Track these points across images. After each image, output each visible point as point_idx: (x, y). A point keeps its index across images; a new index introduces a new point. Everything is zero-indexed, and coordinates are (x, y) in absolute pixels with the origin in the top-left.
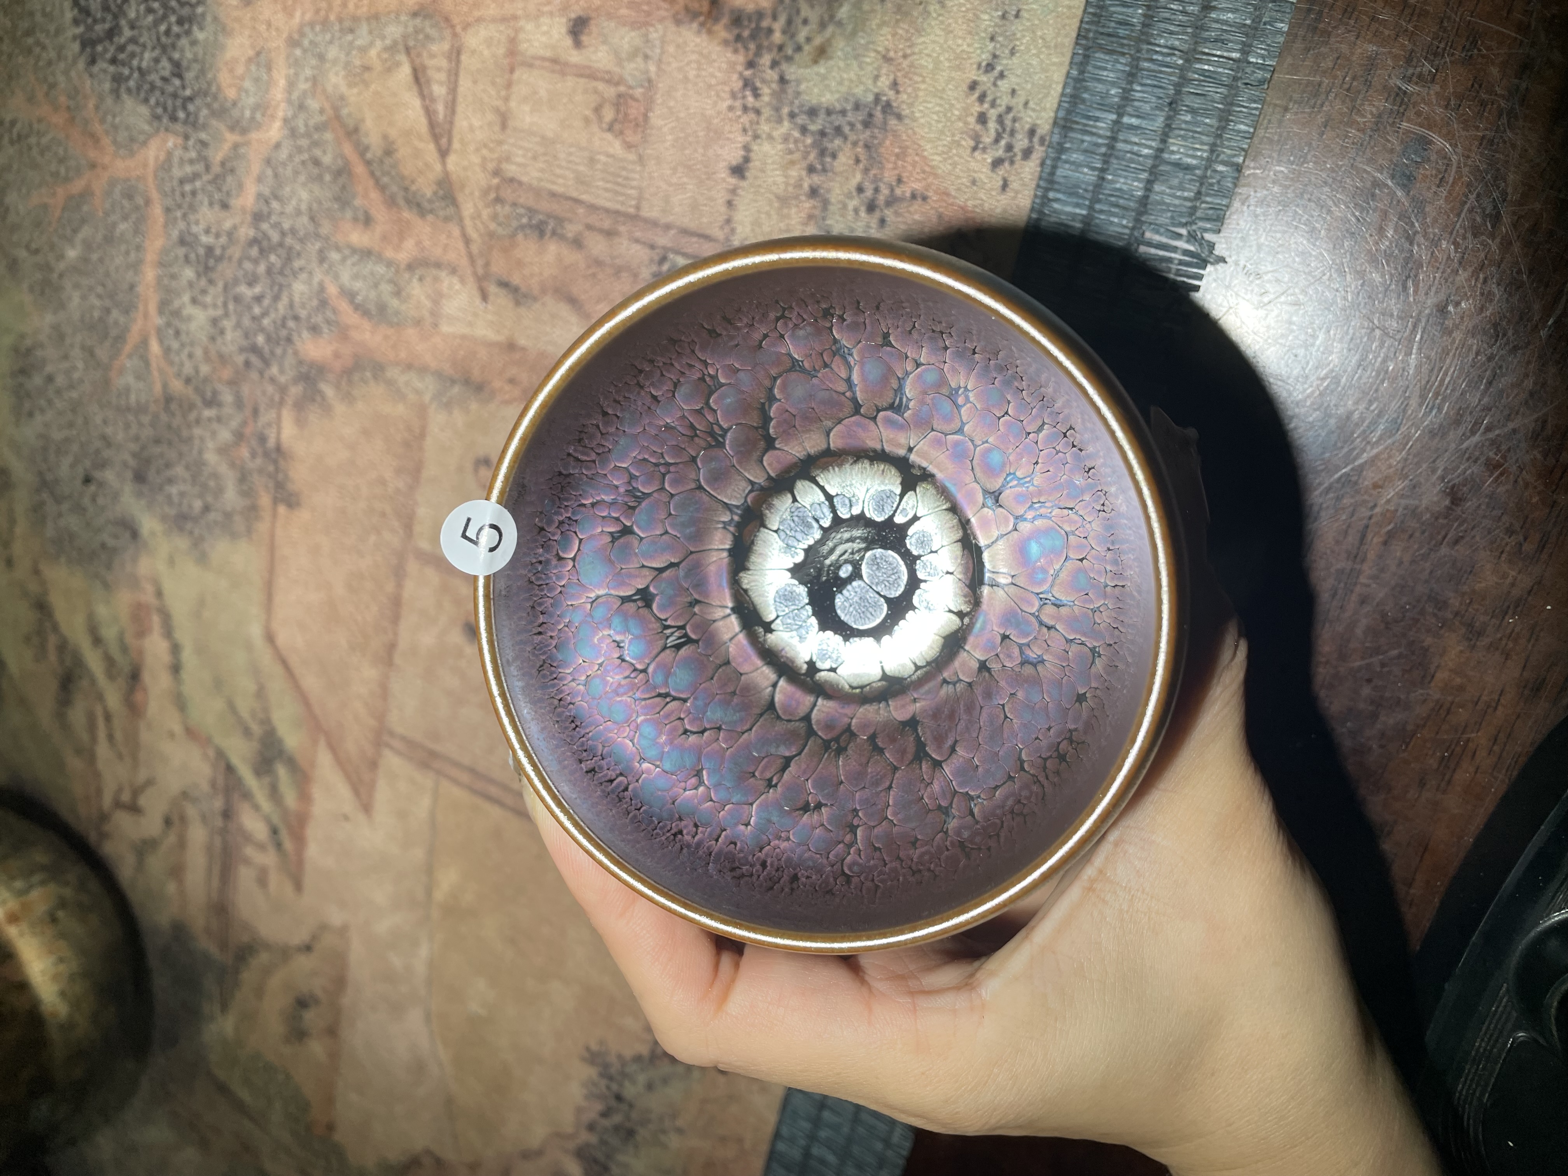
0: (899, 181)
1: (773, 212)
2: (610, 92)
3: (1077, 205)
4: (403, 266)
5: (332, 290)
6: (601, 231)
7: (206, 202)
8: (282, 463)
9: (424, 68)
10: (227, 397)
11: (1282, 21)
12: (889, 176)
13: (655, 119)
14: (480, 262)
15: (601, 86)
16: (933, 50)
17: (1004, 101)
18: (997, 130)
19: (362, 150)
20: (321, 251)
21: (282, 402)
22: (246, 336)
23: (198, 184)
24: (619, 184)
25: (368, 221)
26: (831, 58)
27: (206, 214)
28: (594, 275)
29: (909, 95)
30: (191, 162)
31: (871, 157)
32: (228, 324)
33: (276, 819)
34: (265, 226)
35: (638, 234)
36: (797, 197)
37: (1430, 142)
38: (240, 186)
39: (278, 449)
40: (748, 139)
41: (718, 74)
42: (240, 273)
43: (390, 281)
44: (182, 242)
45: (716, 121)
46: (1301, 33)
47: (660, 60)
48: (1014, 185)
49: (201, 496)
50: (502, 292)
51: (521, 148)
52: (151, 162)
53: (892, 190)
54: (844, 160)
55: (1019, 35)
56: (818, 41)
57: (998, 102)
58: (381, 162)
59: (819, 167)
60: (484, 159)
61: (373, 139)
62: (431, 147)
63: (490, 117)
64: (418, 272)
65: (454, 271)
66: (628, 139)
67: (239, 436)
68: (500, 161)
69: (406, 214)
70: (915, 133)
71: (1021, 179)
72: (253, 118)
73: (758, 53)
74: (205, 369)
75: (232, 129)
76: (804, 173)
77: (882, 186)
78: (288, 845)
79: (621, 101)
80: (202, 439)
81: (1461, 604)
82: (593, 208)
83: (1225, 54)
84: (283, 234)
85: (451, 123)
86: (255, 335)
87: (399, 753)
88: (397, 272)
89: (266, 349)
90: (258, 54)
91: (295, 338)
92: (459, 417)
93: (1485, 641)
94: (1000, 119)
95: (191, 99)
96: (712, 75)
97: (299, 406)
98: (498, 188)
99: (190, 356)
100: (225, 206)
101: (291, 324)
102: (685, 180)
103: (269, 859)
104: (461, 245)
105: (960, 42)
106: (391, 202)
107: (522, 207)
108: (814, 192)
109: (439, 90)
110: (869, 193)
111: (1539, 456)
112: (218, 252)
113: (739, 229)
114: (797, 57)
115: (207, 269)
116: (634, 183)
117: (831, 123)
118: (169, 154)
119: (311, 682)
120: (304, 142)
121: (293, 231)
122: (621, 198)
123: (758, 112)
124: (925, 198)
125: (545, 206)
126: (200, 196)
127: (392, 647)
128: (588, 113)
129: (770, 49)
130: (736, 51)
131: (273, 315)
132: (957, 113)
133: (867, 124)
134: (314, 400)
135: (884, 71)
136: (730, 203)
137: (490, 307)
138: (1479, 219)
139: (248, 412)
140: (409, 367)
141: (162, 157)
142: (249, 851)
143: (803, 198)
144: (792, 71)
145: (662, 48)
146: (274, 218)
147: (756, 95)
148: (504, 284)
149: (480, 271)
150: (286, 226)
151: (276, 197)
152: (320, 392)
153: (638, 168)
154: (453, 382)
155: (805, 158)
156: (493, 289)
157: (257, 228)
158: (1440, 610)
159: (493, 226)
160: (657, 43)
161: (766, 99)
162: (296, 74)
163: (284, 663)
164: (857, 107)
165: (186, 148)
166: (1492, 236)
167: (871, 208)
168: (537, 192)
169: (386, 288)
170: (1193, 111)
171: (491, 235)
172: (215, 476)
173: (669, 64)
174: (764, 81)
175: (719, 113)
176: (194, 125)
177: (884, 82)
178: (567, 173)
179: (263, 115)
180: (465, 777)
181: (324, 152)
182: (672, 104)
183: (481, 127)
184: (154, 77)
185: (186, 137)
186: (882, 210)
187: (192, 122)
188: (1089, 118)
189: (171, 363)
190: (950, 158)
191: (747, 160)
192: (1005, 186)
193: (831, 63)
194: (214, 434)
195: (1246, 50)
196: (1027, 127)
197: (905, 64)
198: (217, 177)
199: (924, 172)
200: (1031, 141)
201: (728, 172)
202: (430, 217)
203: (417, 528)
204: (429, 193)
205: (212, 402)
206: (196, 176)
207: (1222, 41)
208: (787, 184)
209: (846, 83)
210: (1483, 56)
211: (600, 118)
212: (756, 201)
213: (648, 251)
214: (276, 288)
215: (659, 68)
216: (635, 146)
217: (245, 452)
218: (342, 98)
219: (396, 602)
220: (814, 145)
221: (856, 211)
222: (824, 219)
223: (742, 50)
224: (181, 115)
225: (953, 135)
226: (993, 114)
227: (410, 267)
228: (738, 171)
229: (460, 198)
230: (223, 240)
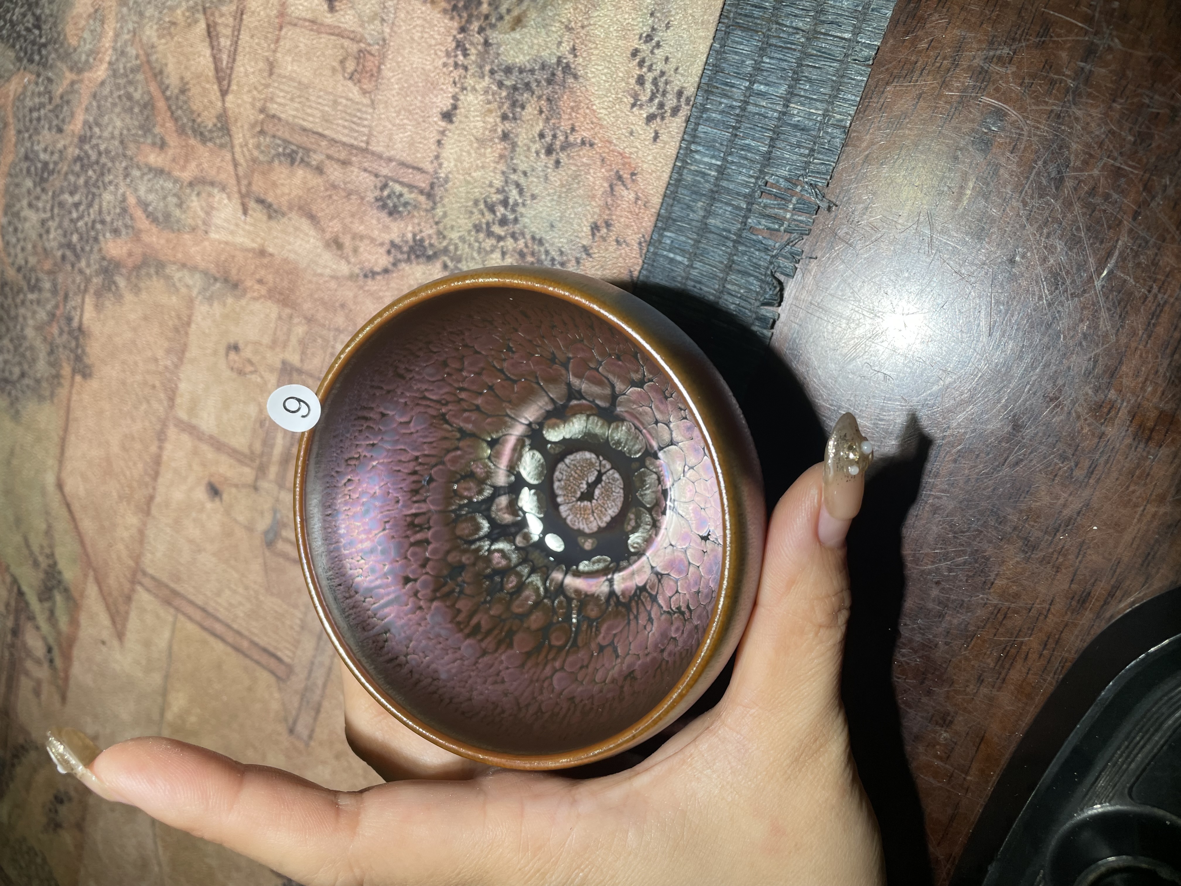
0: (573, 129)
1: (472, 151)
2: (354, 48)
3: (713, 157)
4: (185, 184)
5: (132, 200)
6: (338, 160)
7: (47, 126)
8: (81, 340)
9: (216, 24)
10: (47, 285)
11: (887, 8)
12: (565, 125)
13: (386, 72)
14: (244, 182)
15: (346, 43)
16: (605, 22)
17: (659, 67)
18: (652, 91)
19: (164, 89)
20: (126, 168)
21: (86, 290)
22: (65, 235)
23: (42, 112)
24: (354, 123)
25: (163, 145)
26: (525, 27)
27: (46, 136)
28: (330, 196)
29: (584, 58)
30: (40, 94)
31: (551, 109)
32: (53, 225)
33: (51, 641)
34: (87, 147)
35: (366, 165)
36: (491, 140)
37: (1006, 115)
38: (72, 115)
39: (80, 329)
40: (457, 90)
41: (437, 36)
42: (65, 184)
43: (175, 195)
44: (26, 158)
45: (432, 75)
46: (903, 19)
47: (393, 23)
48: (663, 137)
49: (20, 364)
50: (259, 207)
51: (282, 90)
52: (12, 94)
53: (567, 137)
54: (530, 111)
55: (673, 13)
56: (516, 13)
57: (654, 67)
58: (177, 98)
59: (511, 115)
60: (254, 99)
61: (173, 81)
62: (216, 87)
63: (261, 65)
64: (196, 189)
65: (223, 189)
66: (365, 87)
67: (52, 316)
68: (265, 100)
69: (192, 141)
70: (587, 90)
71: (669, 132)
72: (87, 61)
73: (469, 21)
74: (32, 260)
75: (71, 69)
76: (498, 120)
77: (559, 134)
78: (58, 662)
79: (361, 56)
80: (25, 318)
81: (1019, 519)
82: (333, 141)
83: (839, 34)
84: (100, 154)
85: (232, 68)
86: (72, 234)
87: (148, 590)
88: (181, 188)
89: (78, 247)
90: (96, 11)
91: (101, 238)
92: (217, 309)
93: (1039, 554)
94: (655, 82)
95: (44, 45)
96: (432, 37)
97: (98, 294)
98: (262, 123)
99: (23, 249)
100: (60, 130)
101: (99, 226)
102: (405, 121)
103: (42, 673)
104: (231, 168)
105: (627, 16)
106: (181, 131)
107: (279, 138)
108: (505, 136)
109: (225, 42)
110: (548, 139)
111: (1090, 392)
112: (51, 166)
113: (445, 164)
114: (499, 24)
115: (43, 180)
116: (366, 123)
117: (522, 79)
118: (25, 87)
119: (87, 525)
120: (122, 81)
121: (107, 152)
122: (356, 134)
123: (466, 69)
124: (592, 145)
125: (298, 139)
126: (42, 122)
127: (151, 498)
128: (336, 64)
129: (478, 18)
130: (452, 19)
131: (86, 219)
132: (621, 74)
133: (549, 82)
134: (110, 290)
135: (565, 38)
136: (439, 142)
137: (248, 219)
138: (1044, 182)
139: (60, 298)
140: (184, 265)
141: (20, 90)
142: (29, 665)
143: (497, 141)
144: (494, 36)
145: (395, 13)
146: (94, 141)
147: (465, 55)
148: (261, 201)
149: (244, 190)
150: (102, 148)
151: (98, 124)
152: (114, 283)
153: (371, 111)
154: (216, 280)
155: (500, 108)
156: (252, 204)
157: (81, 149)
158: (1000, 523)
159: (256, 153)
160: (392, 9)
161: (473, 58)
162: (122, 28)
163: (68, 506)
164: (543, 67)
165: (37, 84)
166: (1056, 197)
167: (549, 151)
168: (292, 127)
169: (172, 200)
170: (809, 80)
171: (254, 160)
172: (31, 348)
173: (400, 27)
174: (472, 44)
175: (436, 68)
176: (45, 66)
177: (566, 47)
178: (315, 112)
179: (95, 59)
180: (198, 615)
181: (136, 90)
182: (400, 59)
183: (253, 73)
184: (20, 28)
185: (38, 75)
186: (558, 153)
187: (44, 64)
188: (726, 84)
189: (9, 255)
190: (614, 112)
191: (455, 107)
192: (656, 138)
193: (525, 30)
194: (34, 313)
195: (857, 31)
196: (676, 89)
197: (583, 32)
198: (57, 106)
199: (592, 123)
200: (679, 101)
201: (440, 116)
202: (209, 144)
203: (178, 401)
204: (210, 125)
205: (35, 287)
206: (42, 105)
207: (837, 24)
208: (485, 129)
209: (536, 47)
210: (1054, 42)
211: (344, 69)
212: (460, 141)
213: (373, 178)
214: (90, 196)
215: (391, 29)
216: (370, 93)
217: (55, 330)
218: (153, 47)
219: (157, 461)
220: (507, 97)
221: (537, 153)
222: (512, 159)
223: (457, 18)
224: (37, 58)
225: (617, 93)
226: (649, 77)
227: (191, 184)
228: (448, 116)
229: (234, 129)
230: (56, 157)
